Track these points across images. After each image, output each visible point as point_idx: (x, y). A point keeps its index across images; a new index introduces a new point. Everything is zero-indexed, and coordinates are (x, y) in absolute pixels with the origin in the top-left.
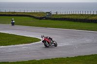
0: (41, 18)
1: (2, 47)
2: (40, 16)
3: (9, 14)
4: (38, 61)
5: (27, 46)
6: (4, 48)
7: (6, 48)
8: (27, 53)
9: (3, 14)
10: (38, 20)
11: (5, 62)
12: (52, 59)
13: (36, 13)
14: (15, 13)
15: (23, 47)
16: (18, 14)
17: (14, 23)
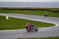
0: (56, 12)
2: (55, 11)
3: (36, 9)
4: (54, 38)
5: (47, 29)
8: (47, 33)
9: (32, 9)
10: (54, 13)
11: (34, 38)
13: (53, 9)
14: (40, 8)
15: (45, 29)
16: (42, 9)
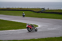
0: (38, 12)
1: (14, 30)
3: (18, 9)
4: (36, 40)
6: (15, 31)
7: (16, 31)
8: (29, 35)
9: (14, 9)
10: (36, 13)
11: (15, 40)
12: (45, 38)
13: (35, 9)
16: (24, 9)
17: (24, 15)
